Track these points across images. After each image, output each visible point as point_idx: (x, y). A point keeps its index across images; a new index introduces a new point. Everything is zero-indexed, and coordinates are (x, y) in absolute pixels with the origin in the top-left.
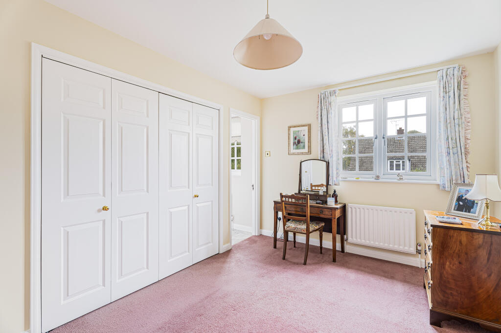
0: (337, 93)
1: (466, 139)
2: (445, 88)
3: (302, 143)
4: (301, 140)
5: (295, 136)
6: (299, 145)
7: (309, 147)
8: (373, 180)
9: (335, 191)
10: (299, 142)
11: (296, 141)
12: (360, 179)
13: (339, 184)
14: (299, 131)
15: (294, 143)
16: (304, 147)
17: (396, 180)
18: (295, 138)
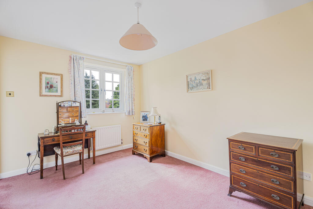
0: (85, 59)
1: (134, 95)
2: (129, 74)
3: (54, 88)
4: (54, 86)
5: (47, 81)
6: (51, 89)
7: (62, 92)
8: (101, 113)
9: (86, 122)
10: (51, 87)
11: (49, 86)
12: (95, 113)
13: (86, 117)
14: (51, 78)
15: (47, 87)
16: (57, 91)
17: (111, 112)
18: (48, 83)
